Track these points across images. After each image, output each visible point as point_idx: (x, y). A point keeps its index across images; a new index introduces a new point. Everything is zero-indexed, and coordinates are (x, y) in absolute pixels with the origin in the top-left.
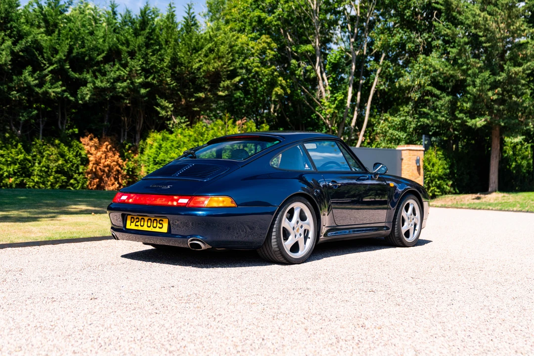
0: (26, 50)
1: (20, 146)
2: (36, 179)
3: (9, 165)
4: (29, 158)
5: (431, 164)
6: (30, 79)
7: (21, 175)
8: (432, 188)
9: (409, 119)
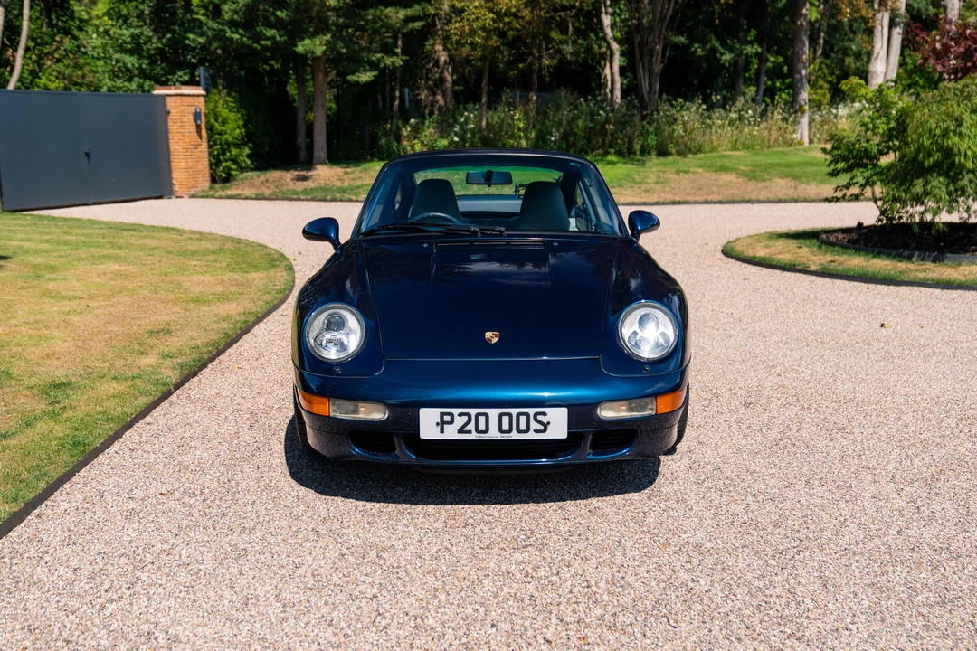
5: (220, 120)
8: (224, 164)
9: (148, 32)
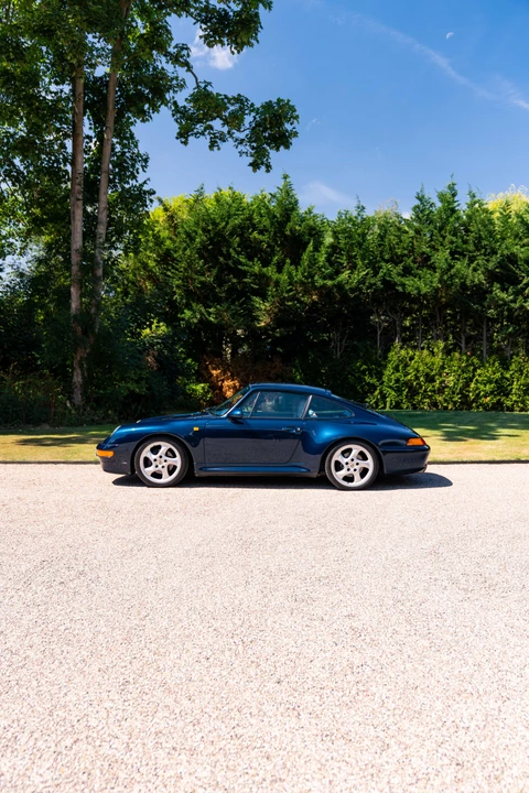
0: (500, 265)
1: (497, 364)
2: (514, 398)
3: (485, 385)
4: (508, 376)
6: (504, 295)
7: (499, 394)
